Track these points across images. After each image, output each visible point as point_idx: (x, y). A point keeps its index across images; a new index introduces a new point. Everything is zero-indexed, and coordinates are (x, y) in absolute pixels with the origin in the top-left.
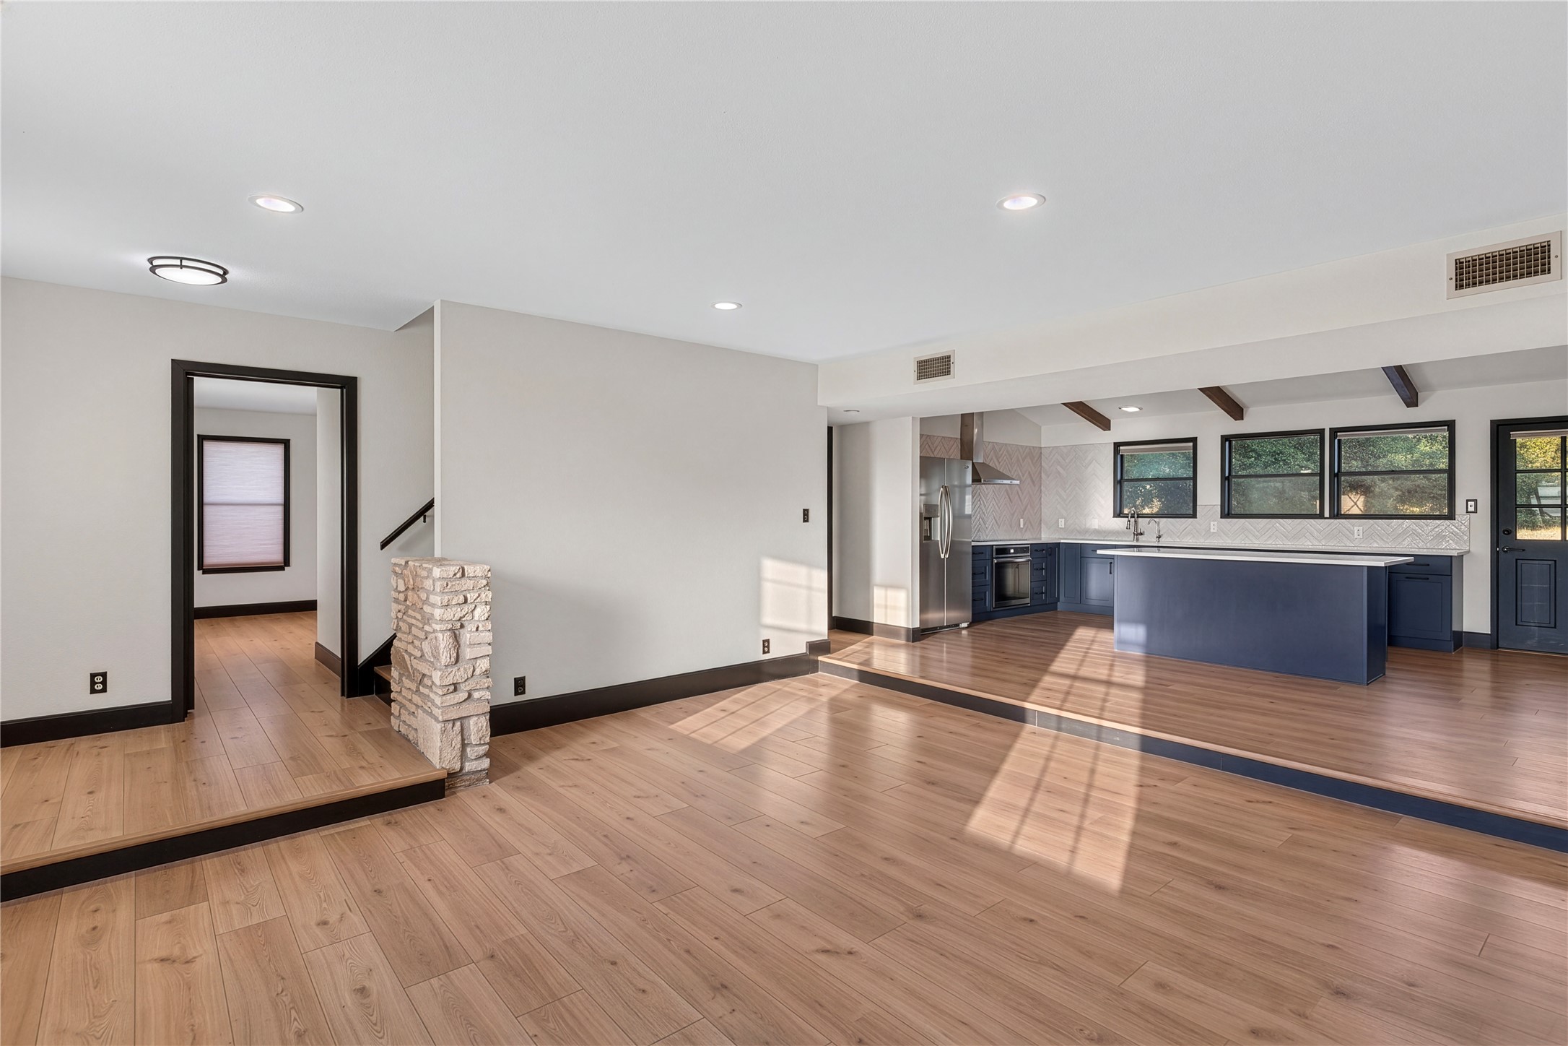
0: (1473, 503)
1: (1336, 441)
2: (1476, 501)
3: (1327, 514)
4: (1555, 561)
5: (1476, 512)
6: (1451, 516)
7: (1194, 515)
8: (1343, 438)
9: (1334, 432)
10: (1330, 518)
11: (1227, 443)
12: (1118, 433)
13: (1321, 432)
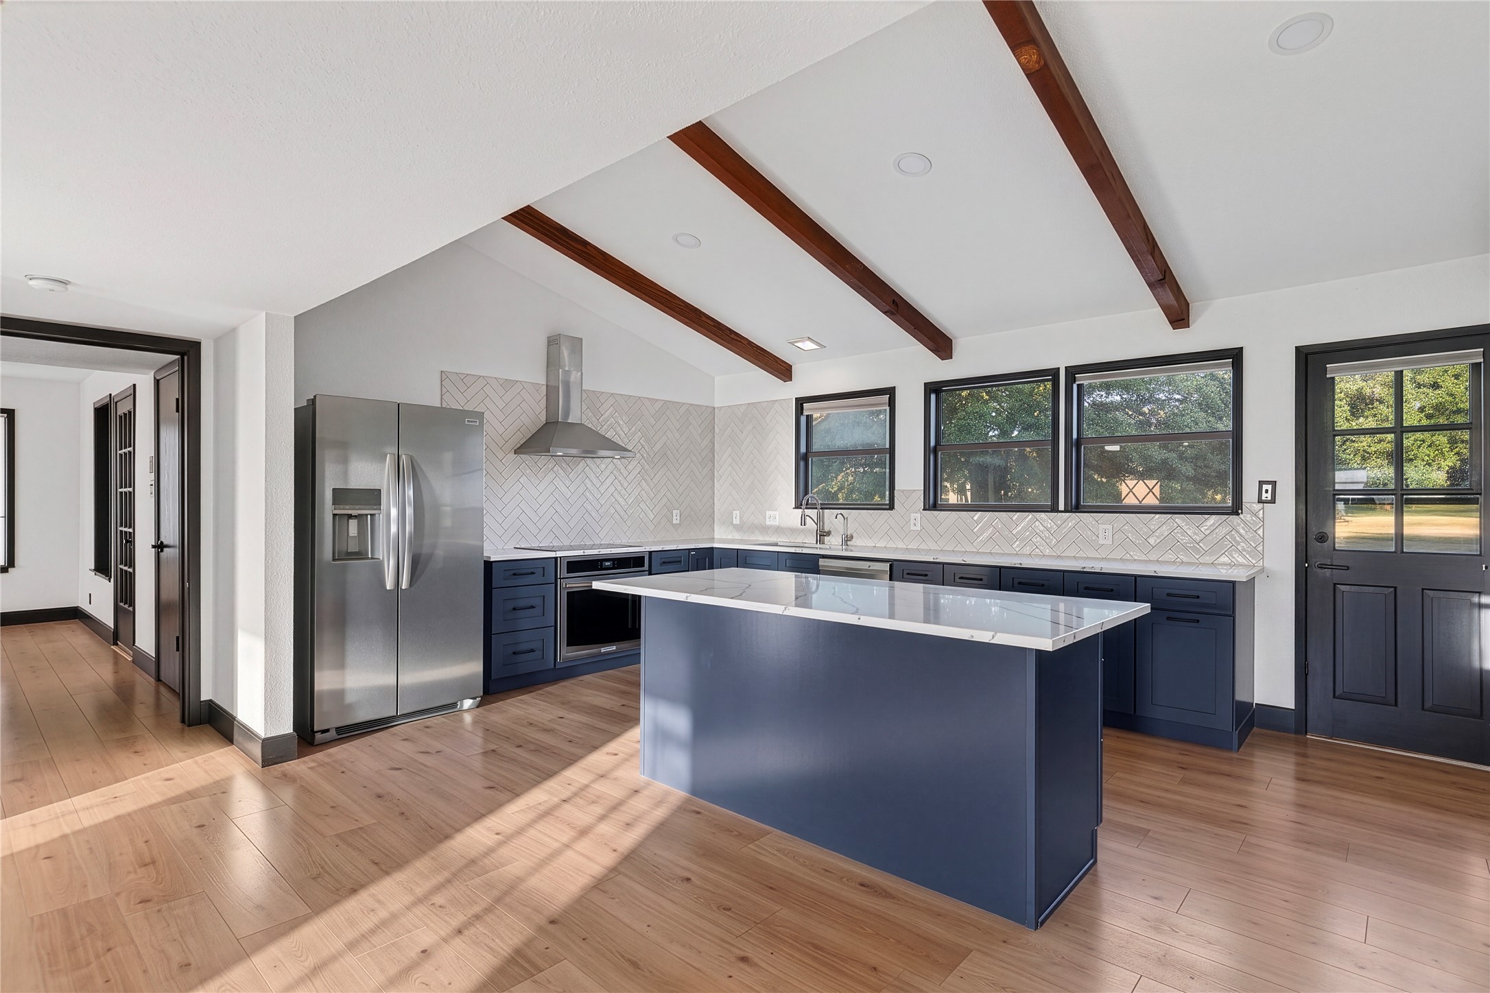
0: (1269, 487)
1: (1075, 387)
2: (1274, 483)
3: (1061, 507)
4: (1395, 588)
5: (1273, 501)
6: (1236, 509)
7: (891, 506)
8: (1085, 383)
9: (1072, 372)
10: (1065, 511)
11: (933, 397)
12: (803, 385)
13: (1055, 373)
